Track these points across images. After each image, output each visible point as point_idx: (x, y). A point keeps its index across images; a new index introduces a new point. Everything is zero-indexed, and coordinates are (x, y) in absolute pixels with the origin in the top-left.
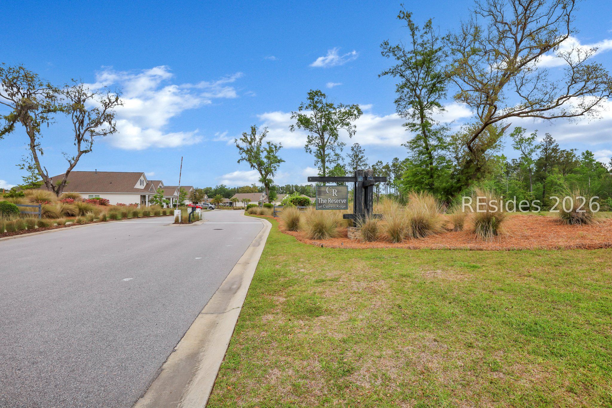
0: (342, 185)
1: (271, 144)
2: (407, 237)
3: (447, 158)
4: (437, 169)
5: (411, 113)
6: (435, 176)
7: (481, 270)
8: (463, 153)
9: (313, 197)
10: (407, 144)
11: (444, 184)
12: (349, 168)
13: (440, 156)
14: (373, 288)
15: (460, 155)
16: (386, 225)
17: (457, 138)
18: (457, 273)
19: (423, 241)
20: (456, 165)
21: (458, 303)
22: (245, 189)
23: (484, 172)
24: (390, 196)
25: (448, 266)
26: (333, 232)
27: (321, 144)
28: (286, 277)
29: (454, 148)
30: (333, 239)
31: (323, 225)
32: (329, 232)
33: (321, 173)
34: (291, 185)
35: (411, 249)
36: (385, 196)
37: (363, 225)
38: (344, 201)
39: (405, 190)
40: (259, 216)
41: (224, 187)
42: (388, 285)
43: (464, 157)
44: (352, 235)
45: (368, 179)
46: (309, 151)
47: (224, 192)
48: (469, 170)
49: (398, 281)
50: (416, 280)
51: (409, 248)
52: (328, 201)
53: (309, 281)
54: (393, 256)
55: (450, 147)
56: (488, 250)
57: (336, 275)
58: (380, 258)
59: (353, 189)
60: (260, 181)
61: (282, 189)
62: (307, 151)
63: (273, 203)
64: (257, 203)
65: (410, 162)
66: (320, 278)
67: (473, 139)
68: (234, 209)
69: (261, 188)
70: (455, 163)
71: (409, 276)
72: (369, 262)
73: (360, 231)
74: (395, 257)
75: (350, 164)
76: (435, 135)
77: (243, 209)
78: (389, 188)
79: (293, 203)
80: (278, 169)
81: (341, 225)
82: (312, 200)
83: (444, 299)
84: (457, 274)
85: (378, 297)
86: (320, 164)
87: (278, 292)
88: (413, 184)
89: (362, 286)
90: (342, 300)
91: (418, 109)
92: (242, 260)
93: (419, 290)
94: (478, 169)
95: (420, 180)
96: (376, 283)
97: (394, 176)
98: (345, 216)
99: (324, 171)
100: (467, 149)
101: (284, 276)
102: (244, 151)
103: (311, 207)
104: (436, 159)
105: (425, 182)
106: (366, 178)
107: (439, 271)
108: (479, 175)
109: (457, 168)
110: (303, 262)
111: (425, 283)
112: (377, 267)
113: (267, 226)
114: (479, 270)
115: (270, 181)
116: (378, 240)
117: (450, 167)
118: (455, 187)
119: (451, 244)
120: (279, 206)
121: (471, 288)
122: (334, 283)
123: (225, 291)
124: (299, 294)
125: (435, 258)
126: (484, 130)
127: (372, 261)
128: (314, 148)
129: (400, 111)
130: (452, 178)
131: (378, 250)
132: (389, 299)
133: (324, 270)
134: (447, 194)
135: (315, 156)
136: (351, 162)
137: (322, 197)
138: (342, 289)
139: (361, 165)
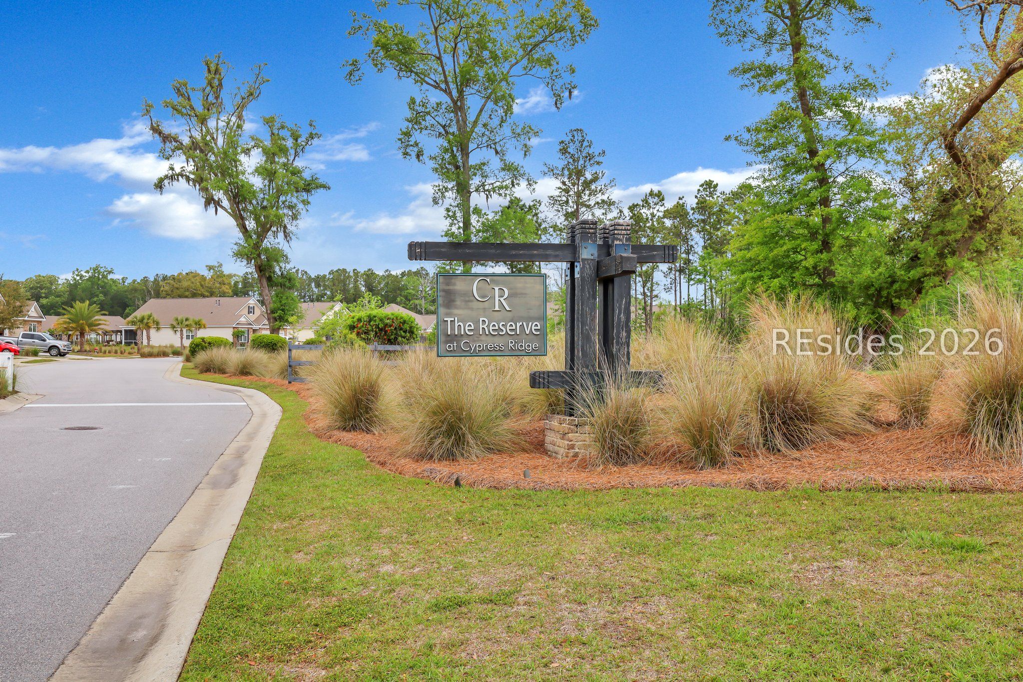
0: (527, 271)
1: (277, 125)
2: (743, 450)
3: (878, 184)
4: (843, 221)
5: (762, 30)
6: (838, 242)
7: (989, 558)
8: (930, 168)
9: (428, 312)
10: (746, 136)
11: (867, 272)
12: (551, 215)
13: (852, 177)
14: (630, 623)
15: (920, 175)
16: (675, 409)
17: (912, 116)
18: (908, 567)
19: (796, 463)
20: (905, 208)
21: (912, 670)
22: (185, 284)
23: (999, 231)
24: (687, 310)
25: (879, 546)
26: (496, 434)
27: (454, 129)
28: (329, 594)
29: (899, 151)
30: (496, 457)
31: (461, 409)
32: (483, 433)
33: (454, 229)
34: (350, 269)
35: (756, 489)
36: (672, 309)
37: (596, 411)
38: (533, 327)
39: (739, 290)
40: (235, 380)
41: (105, 277)
42: (682, 613)
43: (932, 179)
44: (559, 441)
45: (613, 254)
46: (413, 151)
47: (105, 294)
48: (949, 225)
49: (714, 598)
50: (775, 595)
51: (752, 486)
52: (477, 329)
53: (411, 607)
54: (698, 514)
55: (886, 146)
56: (1011, 492)
57: (505, 583)
58: (654, 520)
59: (564, 288)
60: (239, 255)
61: (318, 286)
62: (406, 154)
63: (284, 335)
64: (227, 334)
65: (756, 195)
66: (450, 594)
67: (965, 120)
68: (143, 356)
69: (245, 279)
70: (903, 201)
71: (751, 582)
72: (616, 537)
73: (587, 428)
74: (705, 517)
75: (554, 200)
76: (837, 105)
77: (176, 353)
78: (684, 285)
79: (358, 334)
80: (303, 212)
81: (524, 410)
82: (425, 324)
83: (867, 657)
84: (908, 570)
85: (647, 653)
86: (451, 197)
87: (300, 649)
88: (764, 269)
89: (593, 616)
90: (526, 668)
91: (783, 17)
92: (170, 536)
93: (783, 627)
94: (978, 223)
95: (788, 256)
96: (639, 608)
97: (701, 243)
98: (536, 380)
99: (467, 224)
100: (943, 156)
101: (322, 590)
102: (178, 148)
103: (419, 347)
104: (842, 188)
105: (804, 263)
106: (606, 248)
107: (848, 564)
108: (980, 241)
109: (910, 217)
110: (390, 539)
111: (802, 602)
112: (643, 550)
113: (264, 415)
114: (982, 557)
115: (277, 256)
116: (648, 459)
117: (885, 213)
118: (904, 281)
119: (888, 470)
120: (310, 343)
121: (954, 618)
122: (498, 612)
123: (100, 653)
124: (376, 653)
125: (834, 518)
126: (1001, 90)
127: (628, 533)
128: (432, 144)
129: (722, 22)
130: (891, 253)
131: (648, 494)
132: (683, 662)
133: (464, 567)
134: (877, 305)
135: (436, 170)
136: (557, 193)
137: (456, 311)
138: (523, 632)
139: (592, 203)
